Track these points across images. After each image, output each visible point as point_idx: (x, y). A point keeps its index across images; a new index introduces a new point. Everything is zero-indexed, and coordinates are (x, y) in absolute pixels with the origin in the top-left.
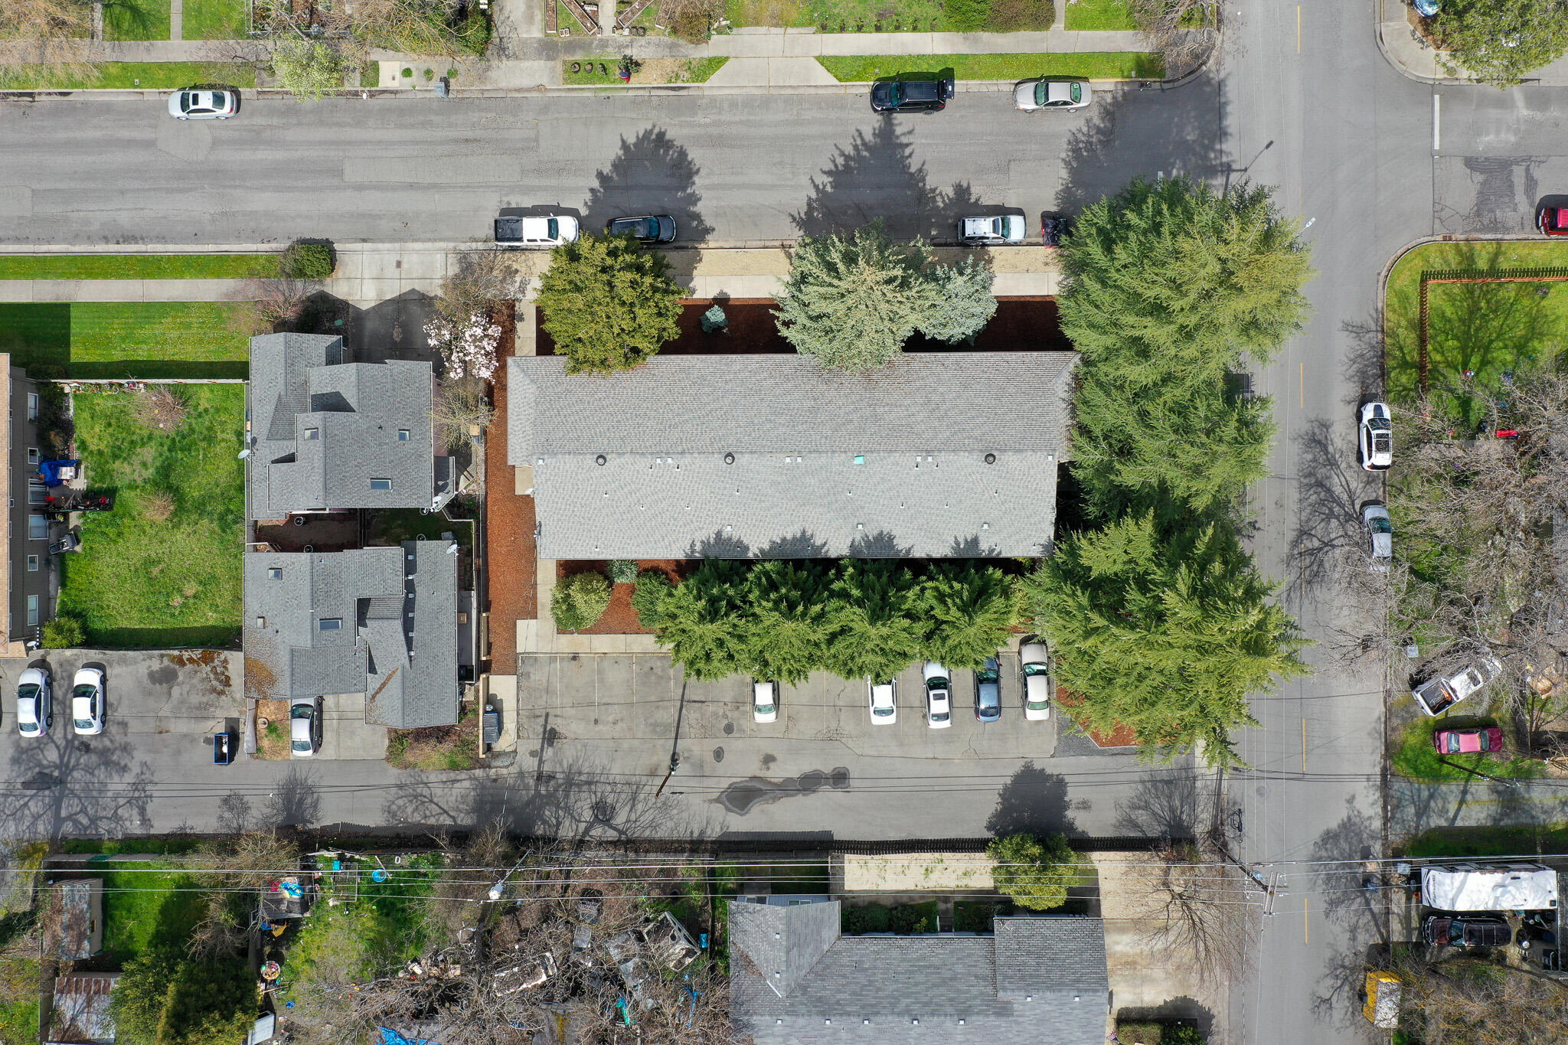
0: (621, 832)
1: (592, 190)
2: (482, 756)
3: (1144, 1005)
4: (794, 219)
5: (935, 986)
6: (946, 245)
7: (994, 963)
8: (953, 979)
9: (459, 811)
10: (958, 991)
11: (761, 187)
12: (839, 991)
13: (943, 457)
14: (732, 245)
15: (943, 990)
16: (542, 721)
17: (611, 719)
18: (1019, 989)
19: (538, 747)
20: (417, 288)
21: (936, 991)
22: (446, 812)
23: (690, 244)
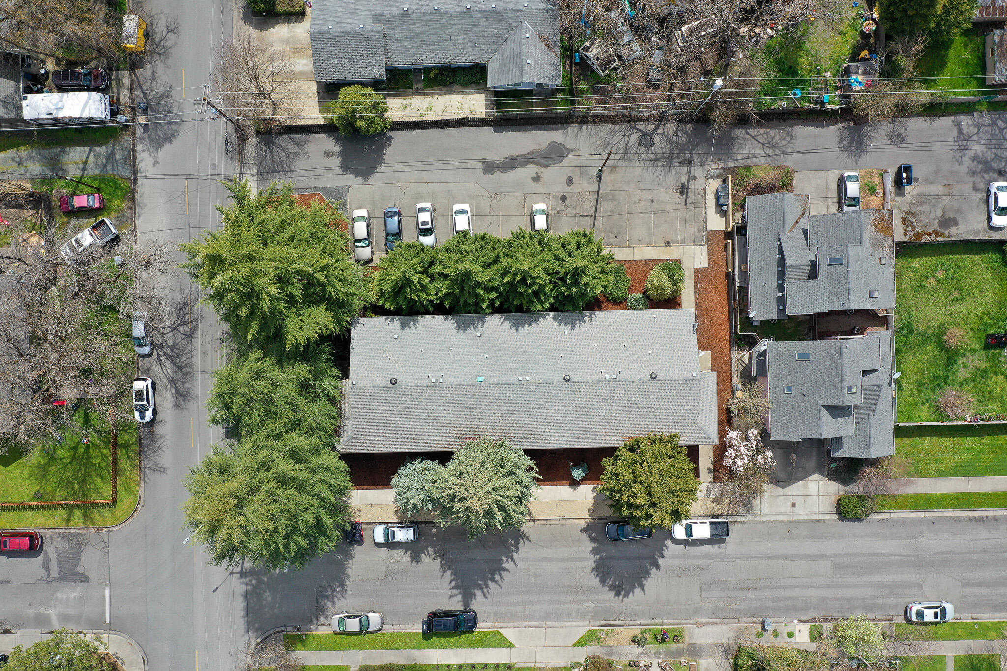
0: (634, 128)
1: (663, 557)
2: (729, 176)
3: (287, 25)
4: (527, 538)
5: (422, 33)
6: (426, 523)
7: (386, 49)
8: (411, 38)
9: (745, 139)
10: (408, 30)
11: (550, 560)
12: (486, 27)
13: (425, 382)
14: (568, 520)
15: (418, 30)
16: (689, 200)
17: (643, 203)
18: (368, 32)
19: (691, 183)
20: (780, 489)
21: (423, 29)
22: (753, 137)
23: (597, 521)
